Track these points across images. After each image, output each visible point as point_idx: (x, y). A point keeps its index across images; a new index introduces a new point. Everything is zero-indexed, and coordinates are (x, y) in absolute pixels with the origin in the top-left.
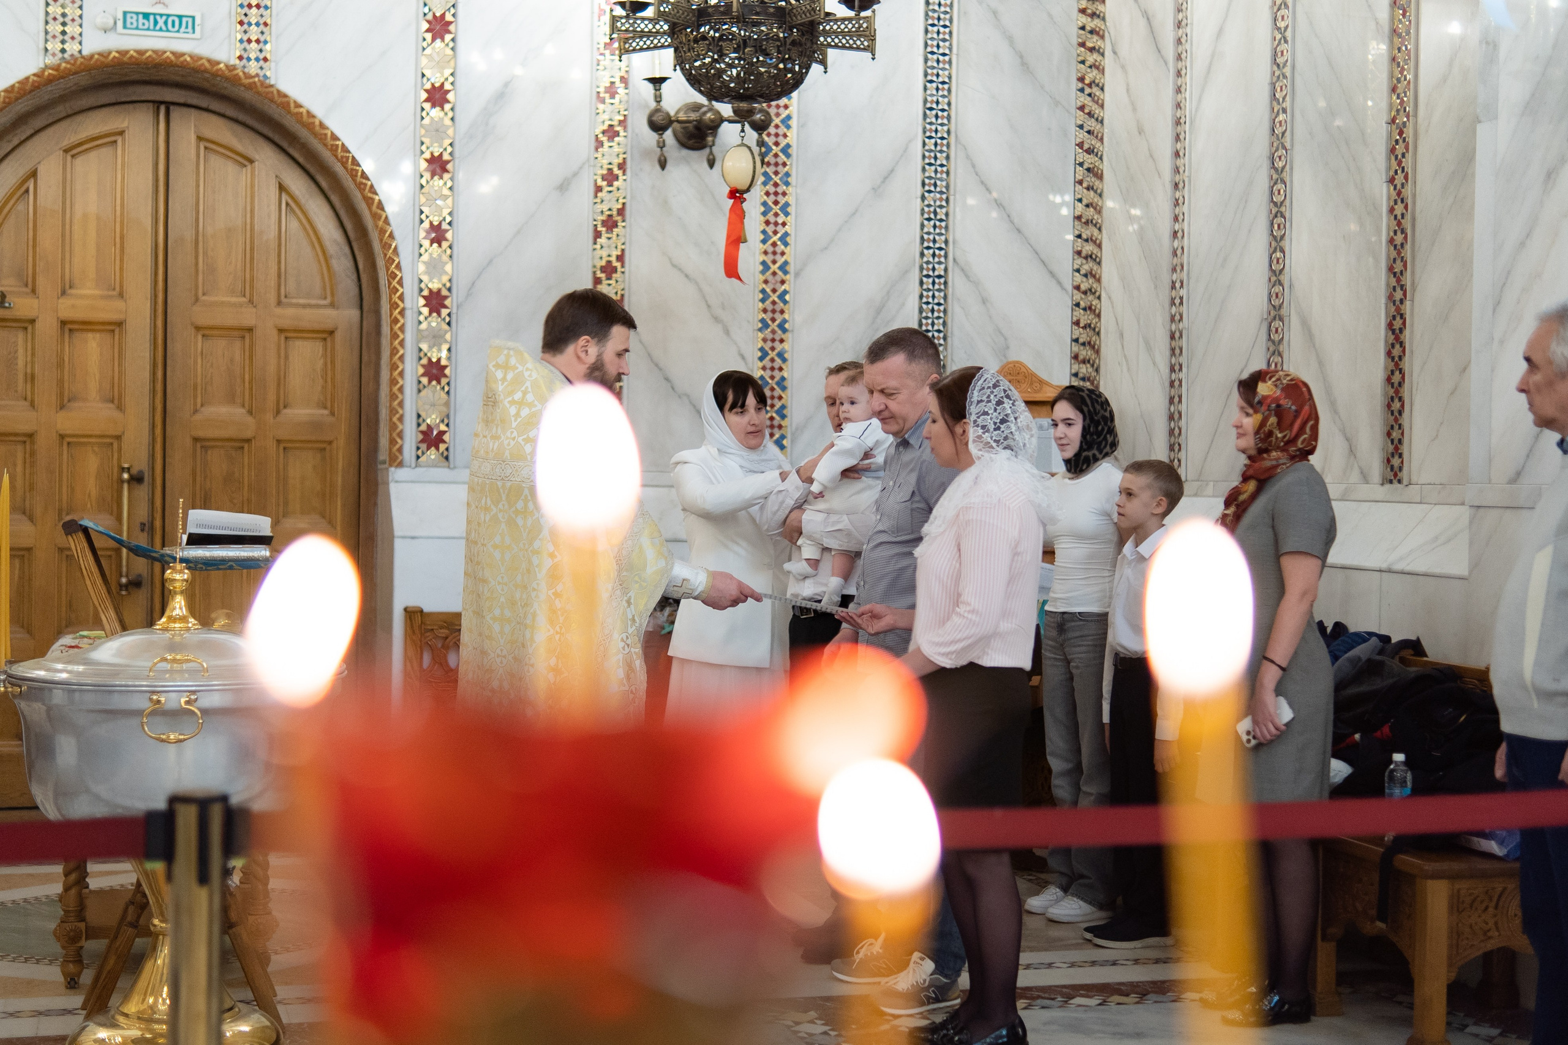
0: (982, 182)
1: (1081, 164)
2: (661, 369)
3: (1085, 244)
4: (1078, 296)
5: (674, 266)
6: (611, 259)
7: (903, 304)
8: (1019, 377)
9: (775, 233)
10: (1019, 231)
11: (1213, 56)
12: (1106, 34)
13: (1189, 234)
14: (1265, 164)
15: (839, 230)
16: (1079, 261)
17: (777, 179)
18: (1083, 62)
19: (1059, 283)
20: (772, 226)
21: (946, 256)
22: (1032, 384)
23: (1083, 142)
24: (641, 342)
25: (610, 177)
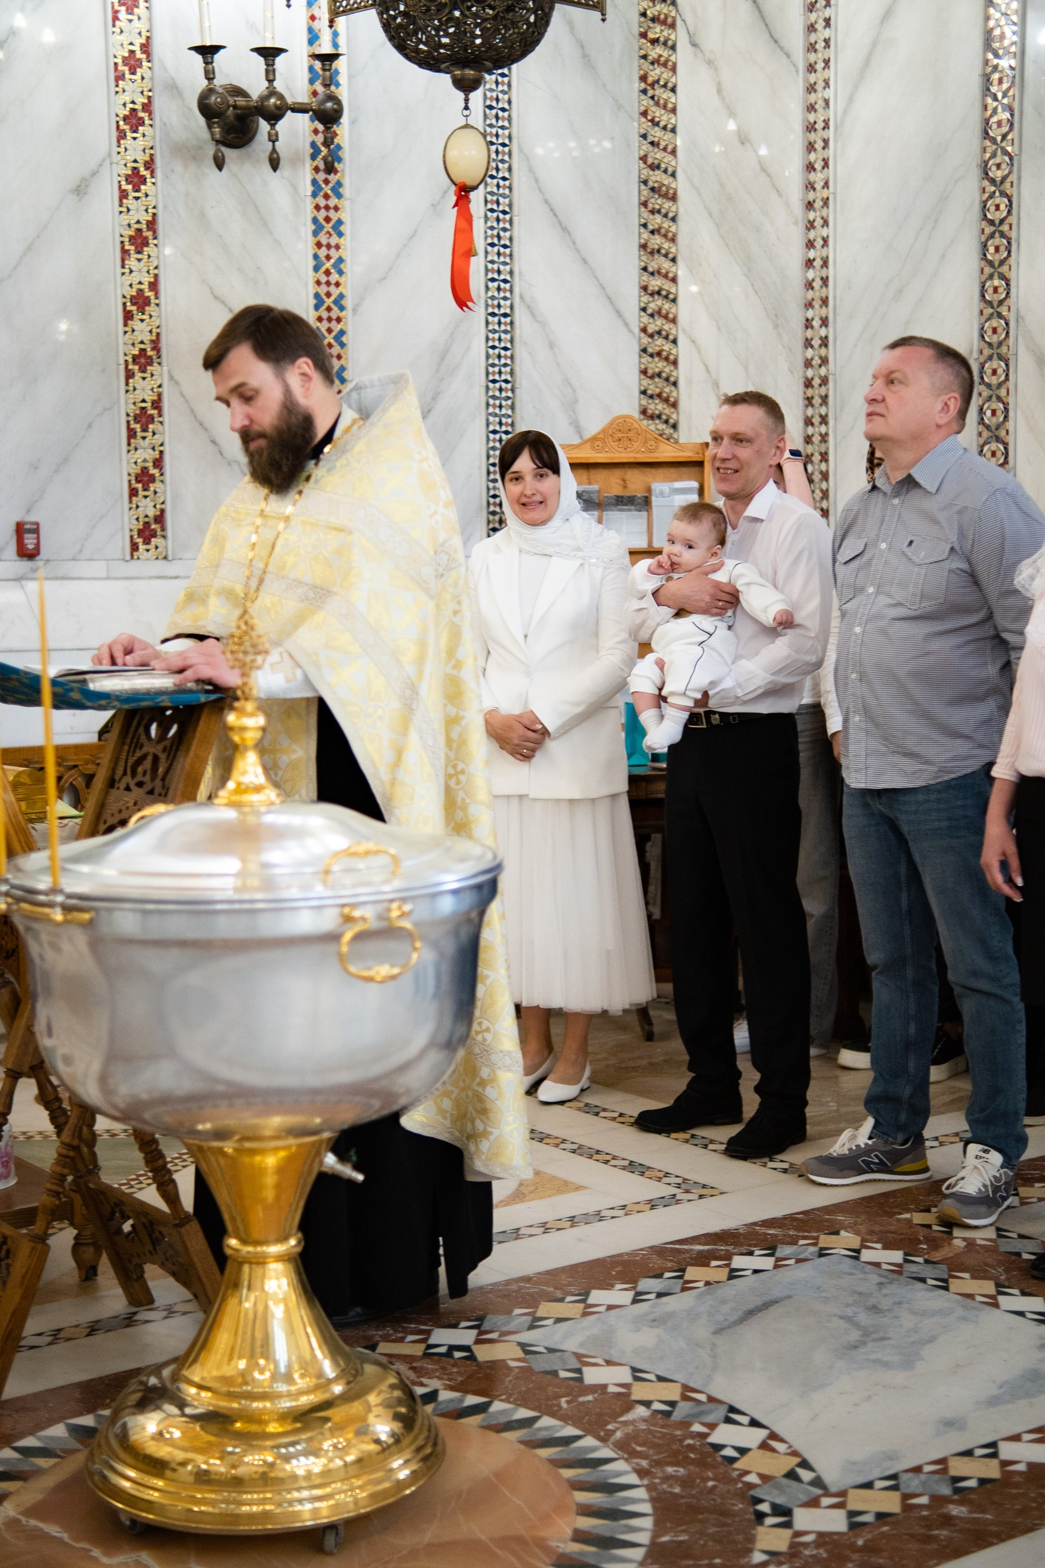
0: (546, 201)
1: (645, 182)
2: (206, 430)
3: (651, 278)
4: (646, 340)
5: (216, 298)
6: (142, 287)
7: (468, 349)
8: (630, 435)
9: (328, 258)
10: (585, 261)
11: (875, 43)
12: (679, 23)
13: (835, 262)
14: (975, 173)
15: (398, 256)
16: (646, 298)
17: (327, 189)
18: (645, 57)
19: (626, 324)
20: (324, 249)
21: (511, 291)
22: (646, 442)
23: (646, 156)
24: (182, 395)
25: (136, 179)
